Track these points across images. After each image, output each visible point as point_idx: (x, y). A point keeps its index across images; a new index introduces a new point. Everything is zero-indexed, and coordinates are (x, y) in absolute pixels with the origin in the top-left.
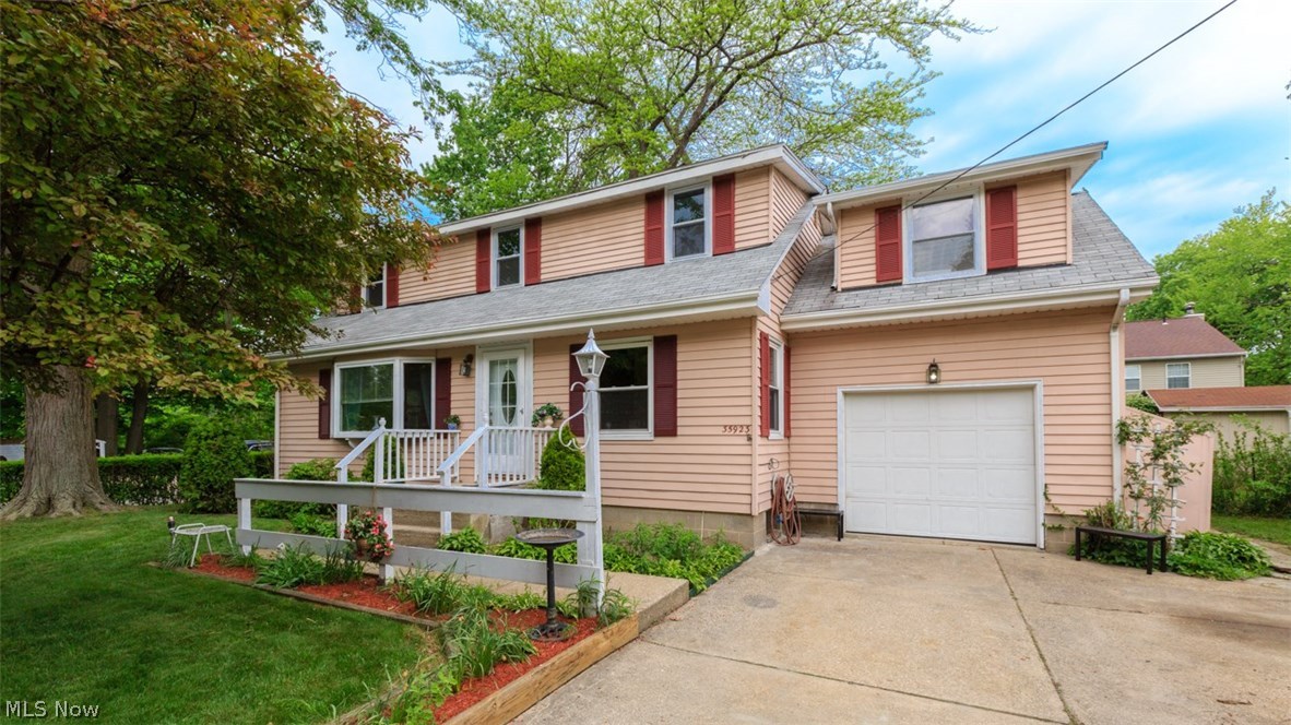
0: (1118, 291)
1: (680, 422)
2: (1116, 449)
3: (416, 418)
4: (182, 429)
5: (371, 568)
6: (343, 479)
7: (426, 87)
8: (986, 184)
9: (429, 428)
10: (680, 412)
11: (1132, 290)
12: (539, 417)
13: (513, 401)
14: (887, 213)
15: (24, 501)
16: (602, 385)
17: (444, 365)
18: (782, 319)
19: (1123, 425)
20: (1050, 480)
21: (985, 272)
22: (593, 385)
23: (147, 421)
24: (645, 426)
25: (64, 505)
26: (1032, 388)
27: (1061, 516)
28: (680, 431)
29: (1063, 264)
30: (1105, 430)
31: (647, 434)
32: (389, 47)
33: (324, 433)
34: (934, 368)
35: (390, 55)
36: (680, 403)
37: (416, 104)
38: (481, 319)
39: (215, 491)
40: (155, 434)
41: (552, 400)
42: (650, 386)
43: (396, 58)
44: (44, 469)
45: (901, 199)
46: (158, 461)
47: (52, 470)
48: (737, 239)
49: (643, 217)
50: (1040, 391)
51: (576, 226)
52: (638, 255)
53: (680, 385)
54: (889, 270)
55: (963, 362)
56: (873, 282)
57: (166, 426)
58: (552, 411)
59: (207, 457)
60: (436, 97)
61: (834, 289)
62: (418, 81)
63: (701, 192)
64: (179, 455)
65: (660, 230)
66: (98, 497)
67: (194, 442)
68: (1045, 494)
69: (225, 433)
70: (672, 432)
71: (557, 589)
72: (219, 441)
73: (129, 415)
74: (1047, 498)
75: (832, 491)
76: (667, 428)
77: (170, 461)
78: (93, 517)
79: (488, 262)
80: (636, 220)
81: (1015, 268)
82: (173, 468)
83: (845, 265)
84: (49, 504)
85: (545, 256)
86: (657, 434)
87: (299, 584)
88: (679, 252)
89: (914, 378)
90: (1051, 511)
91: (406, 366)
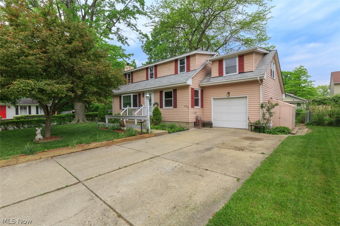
0: (257, 78)
1: (177, 105)
2: (261, 109)
3: (135, 105)
4: (97, 108)
5: (123, 128)
6: (121, 115)
7: (140, 33)
8: (238, 55)
9: (137, 107)
10: (177, 103)
11: (260, 77)
12: (154, 105)
13: (151, 102)
14: (220, 61)
15: (75, 120)
16: (165, 98)
17: (140, 95)
18: (199, 84)
19: (262, 104)
20: (249, 116)
21: (238, 73)
22: (164, 98)
23: (91, 106)
24: (172, 106)
25: (81, 121)
26: (247, 97)
27: (251, 123)
28: (177, 107)
29: (252, 71)
30: (259, 105)
31: (172, 108)
32: (132, 27)
33: (121, 108)
34: (229, 93)
35: (132, 29)
36: (177, 102)
37: (138, 38)
38: (145, 87)
39: (103, 119)
40: (92, 109)
41: (157, 101)
42: (173, 99)
43: (134, 29)
44: (78, 115)
45: (223, 58)
46: (94, 114)
47: (79, 115)
48: (191, 69)
49: (174, 64)
50: (248, 97)
51: (163, 66)
52: (173, 72)
53: (177, 98)
54: (221, 74)
55: (235, 92)
56: (218, 76)
57: (94, 107)
58: (156, 103)
59: (102, 113)
60: (142, 35)
61: (211, 77)
62: (138, 33)
63: (184, 59)
64: (98, 113)
65: (177, 67)
66: (86, 120)
67: (100, 110)
68: (248, 119)
69: (104, 108)
70: (176, 107)
71: (143, 130)
72: (103, 110)
73: (87, 105)
74: (249, 120)
75: (211, 119)
76: (175, 106)
77: (96, 114)
78: (85, 123)
79: (148, 74)
80: (173, 65)
81: (243, 72)
82: (96, 115)
83: (213, 72)
84: (79, 121)
85: (158, 73)
86: (174, 108)
87: (113, 130)
88: (181, 71)
89: (225, 95)
90: (249, 122)
91: (133, 95)
